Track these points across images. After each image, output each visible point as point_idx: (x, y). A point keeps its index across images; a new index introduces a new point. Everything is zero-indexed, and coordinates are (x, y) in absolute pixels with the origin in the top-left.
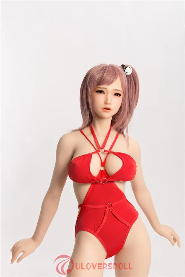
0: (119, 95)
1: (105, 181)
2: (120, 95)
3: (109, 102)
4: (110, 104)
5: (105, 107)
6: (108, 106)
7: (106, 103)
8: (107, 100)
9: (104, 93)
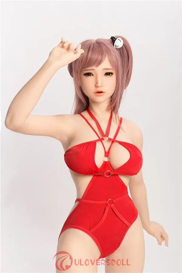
0: (110, 74)
1: (109, 174)
2: (112, 74)
3: (99, 84)
4: (101, 86)
5: (96, 91)
6: (100, 89)
7: (96, 86)
8: (97, 83)
9: (93, 75)
